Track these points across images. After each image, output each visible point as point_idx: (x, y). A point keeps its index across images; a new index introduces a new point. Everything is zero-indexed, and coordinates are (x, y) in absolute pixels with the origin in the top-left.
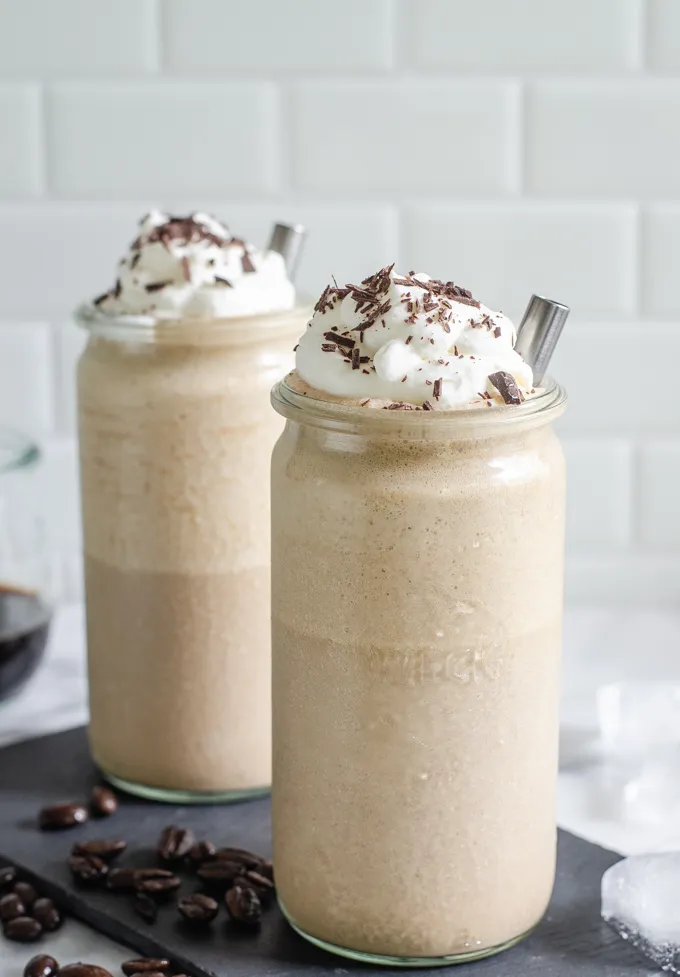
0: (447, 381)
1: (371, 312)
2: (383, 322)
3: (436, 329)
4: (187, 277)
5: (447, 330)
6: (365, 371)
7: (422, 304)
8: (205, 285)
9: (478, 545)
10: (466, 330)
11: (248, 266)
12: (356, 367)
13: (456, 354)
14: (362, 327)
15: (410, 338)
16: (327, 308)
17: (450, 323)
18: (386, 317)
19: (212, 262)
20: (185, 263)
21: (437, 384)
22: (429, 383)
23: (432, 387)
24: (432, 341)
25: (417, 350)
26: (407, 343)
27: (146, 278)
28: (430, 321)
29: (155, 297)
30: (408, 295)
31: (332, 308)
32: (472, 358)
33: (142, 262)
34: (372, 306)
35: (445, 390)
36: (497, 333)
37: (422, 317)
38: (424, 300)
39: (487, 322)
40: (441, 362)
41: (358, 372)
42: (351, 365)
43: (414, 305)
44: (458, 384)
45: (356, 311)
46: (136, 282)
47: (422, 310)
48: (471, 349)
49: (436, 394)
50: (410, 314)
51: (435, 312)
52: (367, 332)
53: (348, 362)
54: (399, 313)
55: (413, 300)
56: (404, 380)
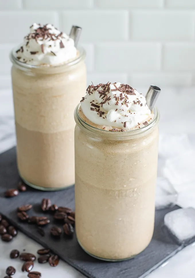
0: (128, 121)
1: (105, 98)
2: (108, 103)
3: (124, 106)
4: (43, 51)
5: (127, 106)
6: (103, 118)
7: (120, 98)
8: (48, 54)
9: (136, 163)
10: (132, 105)
11: (62, 46)
12: (101, 116)
13: (130, 112)
14: (102, 103)
15: (117, 110)
16: (91, 93)
17: (128, 104)
18: (109, 101)
19: (50, 46)
20: (42, 46)
21: (125, 123)
22: (122, 123)
23: (123, 124)
24: (123, 110)
25: (119, 112)
26: (116, 111)
27: (30, 50)
28: (122, 104)
29: (33, 56)
30: (116, 95)
31: (92, 93)
32: (134, 113)
33: (29, 44)
34: (104, 96)
35: (127, 124)
36: (141, 105)
37: (120, 102)
38: (120, 96)
39: (139, 102)
40: (126, 116)
41: (101, 118)
42: (99, 115)
43: (117, 98)
44: (131, 122)
45: (100, 97)
46: (27, 50)
47: (120, 99)
48: (134, 111)
49: (125, 126)
50: (116, 101)
51: (123, 100)
52: (103, 105)
53: (98, 114)
54: (113, 101)
55: (117, 97)
56: (115, 121)
